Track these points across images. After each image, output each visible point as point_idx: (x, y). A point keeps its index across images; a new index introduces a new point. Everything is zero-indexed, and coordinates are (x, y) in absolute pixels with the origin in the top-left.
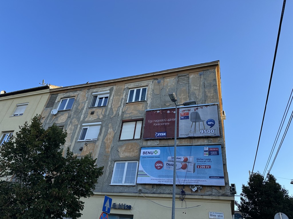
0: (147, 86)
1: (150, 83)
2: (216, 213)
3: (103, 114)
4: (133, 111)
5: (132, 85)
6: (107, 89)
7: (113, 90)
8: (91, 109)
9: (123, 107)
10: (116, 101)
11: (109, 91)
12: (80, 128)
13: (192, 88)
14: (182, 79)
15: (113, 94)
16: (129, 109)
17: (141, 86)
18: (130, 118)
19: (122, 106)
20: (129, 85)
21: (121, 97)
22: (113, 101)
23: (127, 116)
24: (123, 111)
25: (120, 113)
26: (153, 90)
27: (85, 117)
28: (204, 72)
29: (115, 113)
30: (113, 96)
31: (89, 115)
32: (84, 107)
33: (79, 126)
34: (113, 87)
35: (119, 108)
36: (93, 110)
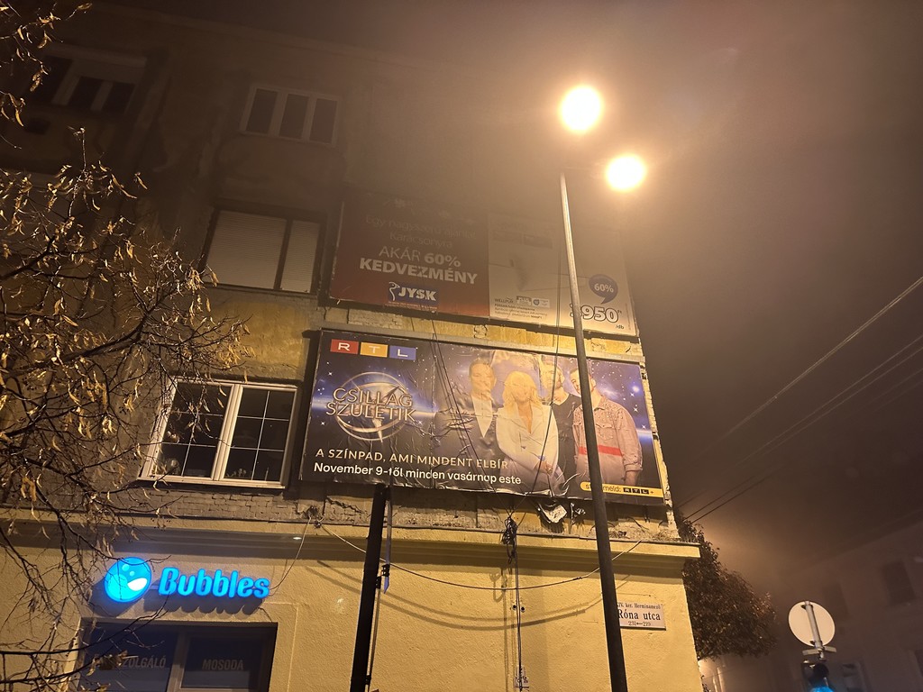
2: (637, 606)
15: (163, 79)
22: (162, 103)
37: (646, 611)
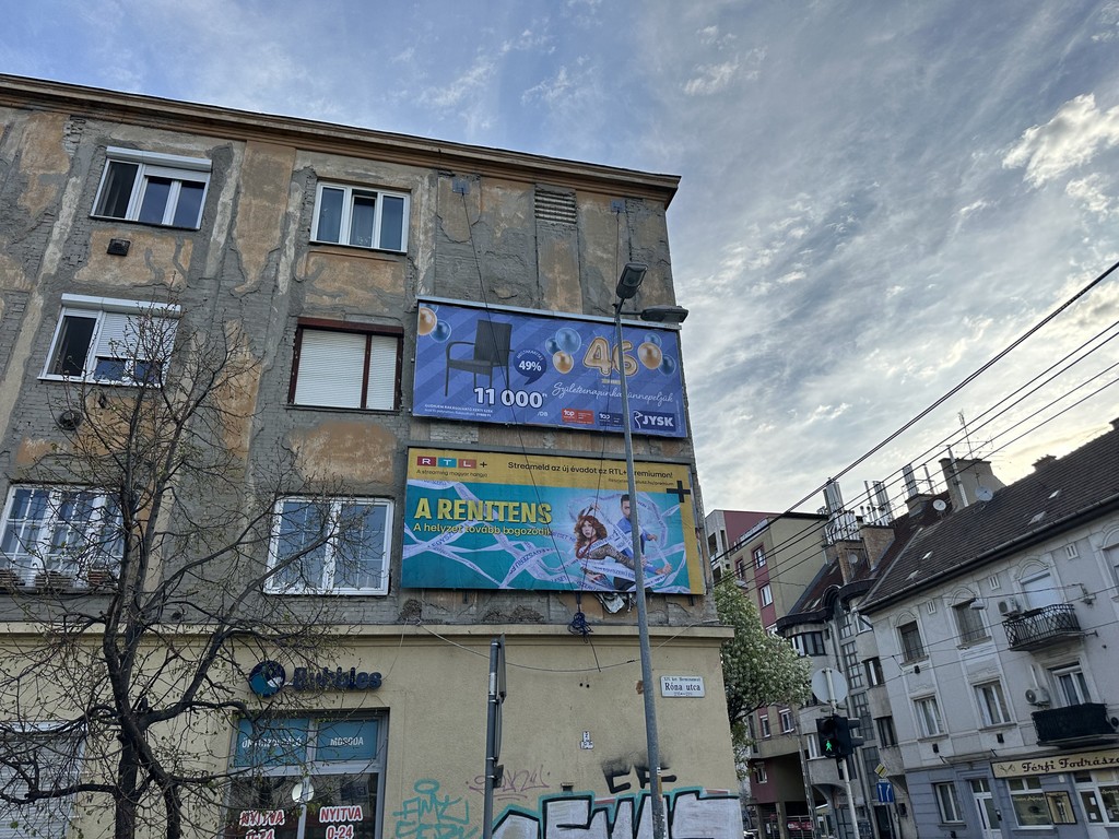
0: (409, 191)
1: (422, 184)
2: (681, 679)
3: (186, 267)
4: (349, 288)
5: (332, 166)
6: (193, 147)
7: (230, 158)
8: (103, 224)
9: (297, 255)
10: (256, 217)
11: (208, 162)
12: (44, 309)
13: (590, 251)
14: (553, 206)
15: (231, 182)
16: (326, 273)
17: (380, 183)
18: (338, 317)
19: (291, 252)
20: (315, 161)
21: (283, 207)
22: (234, 214)
23: (319, 303)
24: (300, 274)
25: (283, 281)
26: (438, 218)
27: (74, 259)
28: (629, 205)
29: (253, 276)
30: (237, 192)
31: (98, 255)
32: (59, 205)
33: (38, 301)
34: (228, 148)
35: (275, 255)
36: (122, 233)
37: (689, 683)
